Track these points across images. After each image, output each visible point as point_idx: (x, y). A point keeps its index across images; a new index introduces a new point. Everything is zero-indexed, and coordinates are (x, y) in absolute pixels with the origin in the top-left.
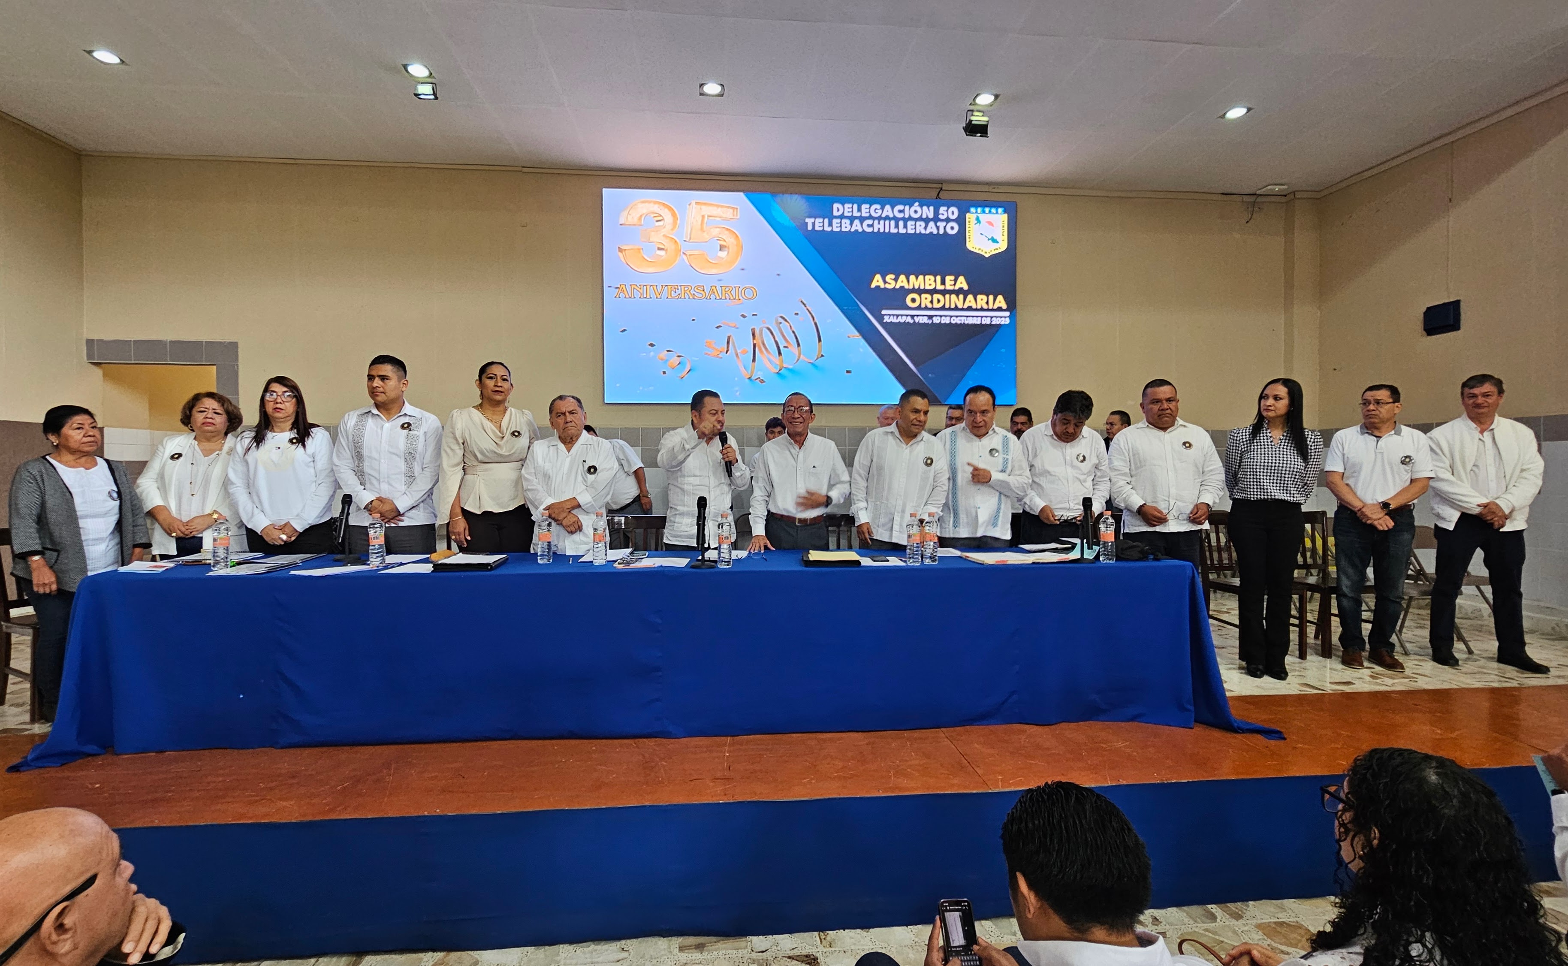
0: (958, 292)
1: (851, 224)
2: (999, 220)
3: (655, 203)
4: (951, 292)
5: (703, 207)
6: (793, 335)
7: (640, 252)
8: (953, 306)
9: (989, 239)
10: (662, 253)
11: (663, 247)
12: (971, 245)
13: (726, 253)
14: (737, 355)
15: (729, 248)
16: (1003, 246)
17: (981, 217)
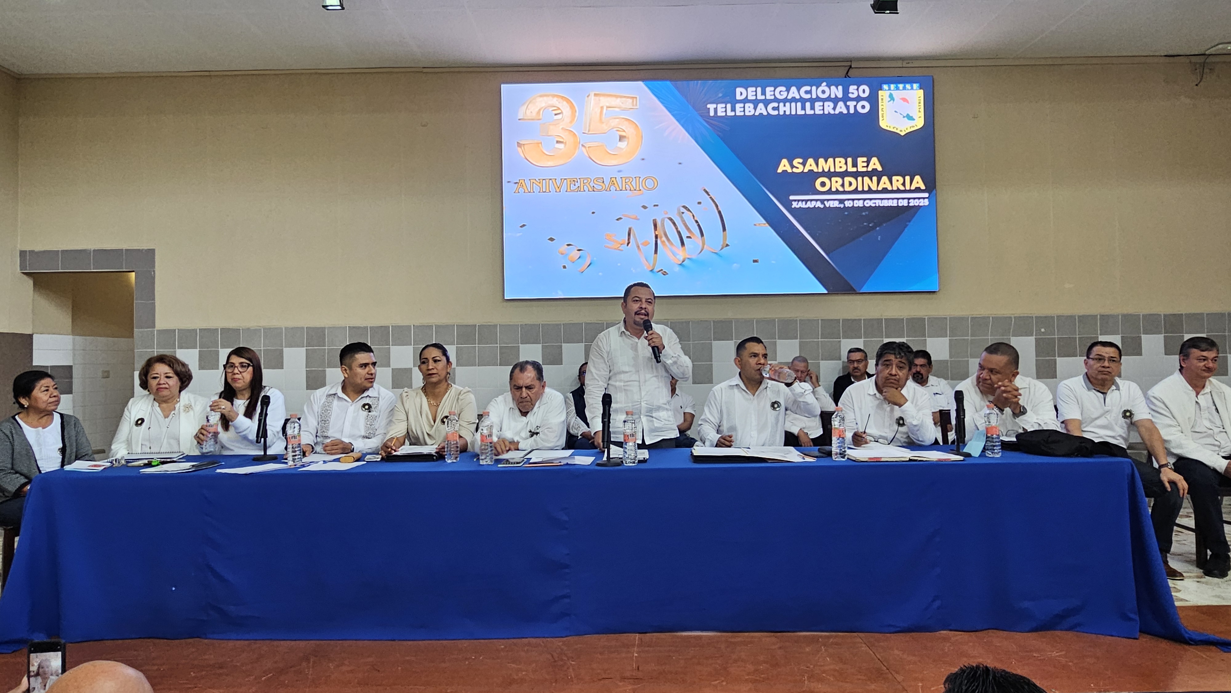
0: (871, 174)
1: (755, 108)
2: (914, 95)
3: (554, 96)
4: (863, 174)
5: (602, 98)
6: (696, 225)
7: (539, 146)
8: (866, 189)
9: (904, 117)
10: (561, 146)
11: (562, 140)
12: (884, 124)
13: (626, 143)
14: (638, 247)
15: (628, 138)
16: (919, 123)
17: (895, 93)
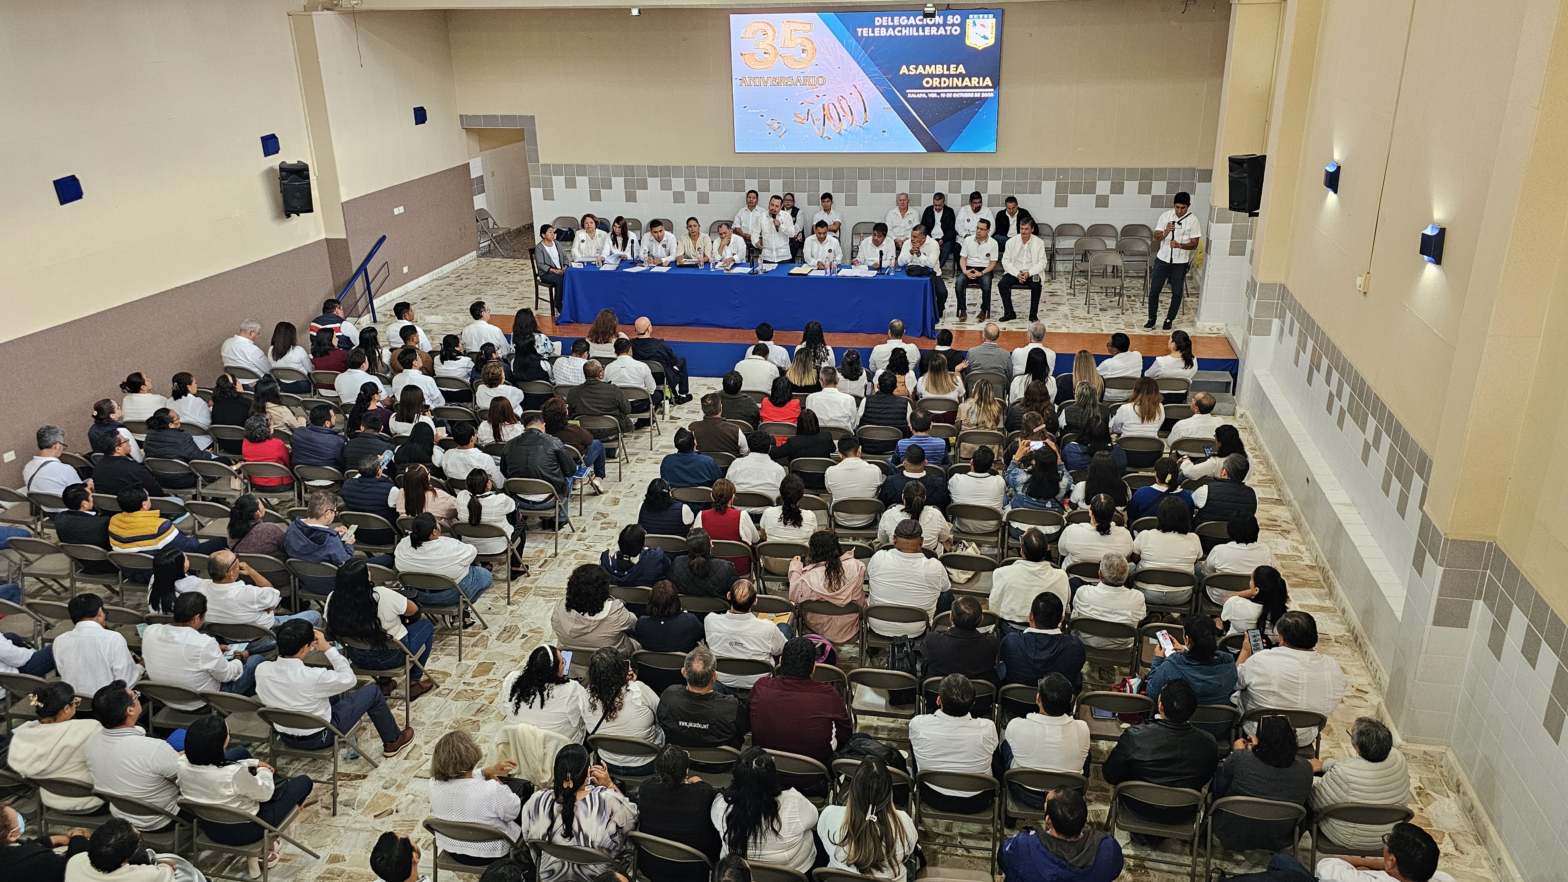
0: (957, 76)
1: (887, 31)
2: (990, 22)
3: (763, 23)
4: (953, 76)
5: (792, 24)
6: (848, 108)
7: (753, 56)
8: (954, 85)
9: (981, 37)
10: (767, 56)
11: (767, 52)
12: (969, 42)
13: (806, 54)
14: (813, 122)
15: (808, 51)
16: (991, 41)
17: (977, 21)
